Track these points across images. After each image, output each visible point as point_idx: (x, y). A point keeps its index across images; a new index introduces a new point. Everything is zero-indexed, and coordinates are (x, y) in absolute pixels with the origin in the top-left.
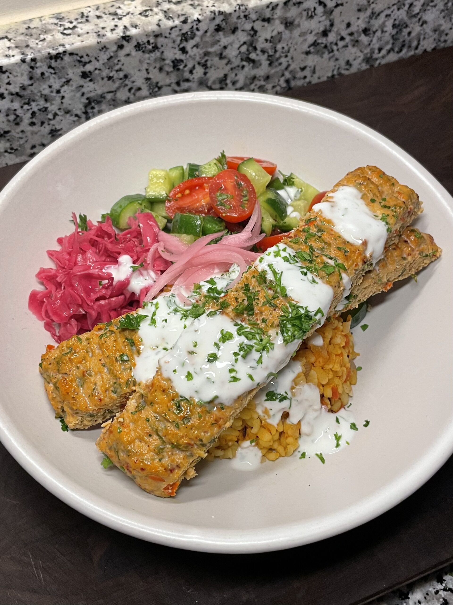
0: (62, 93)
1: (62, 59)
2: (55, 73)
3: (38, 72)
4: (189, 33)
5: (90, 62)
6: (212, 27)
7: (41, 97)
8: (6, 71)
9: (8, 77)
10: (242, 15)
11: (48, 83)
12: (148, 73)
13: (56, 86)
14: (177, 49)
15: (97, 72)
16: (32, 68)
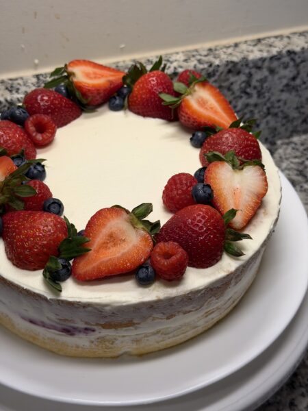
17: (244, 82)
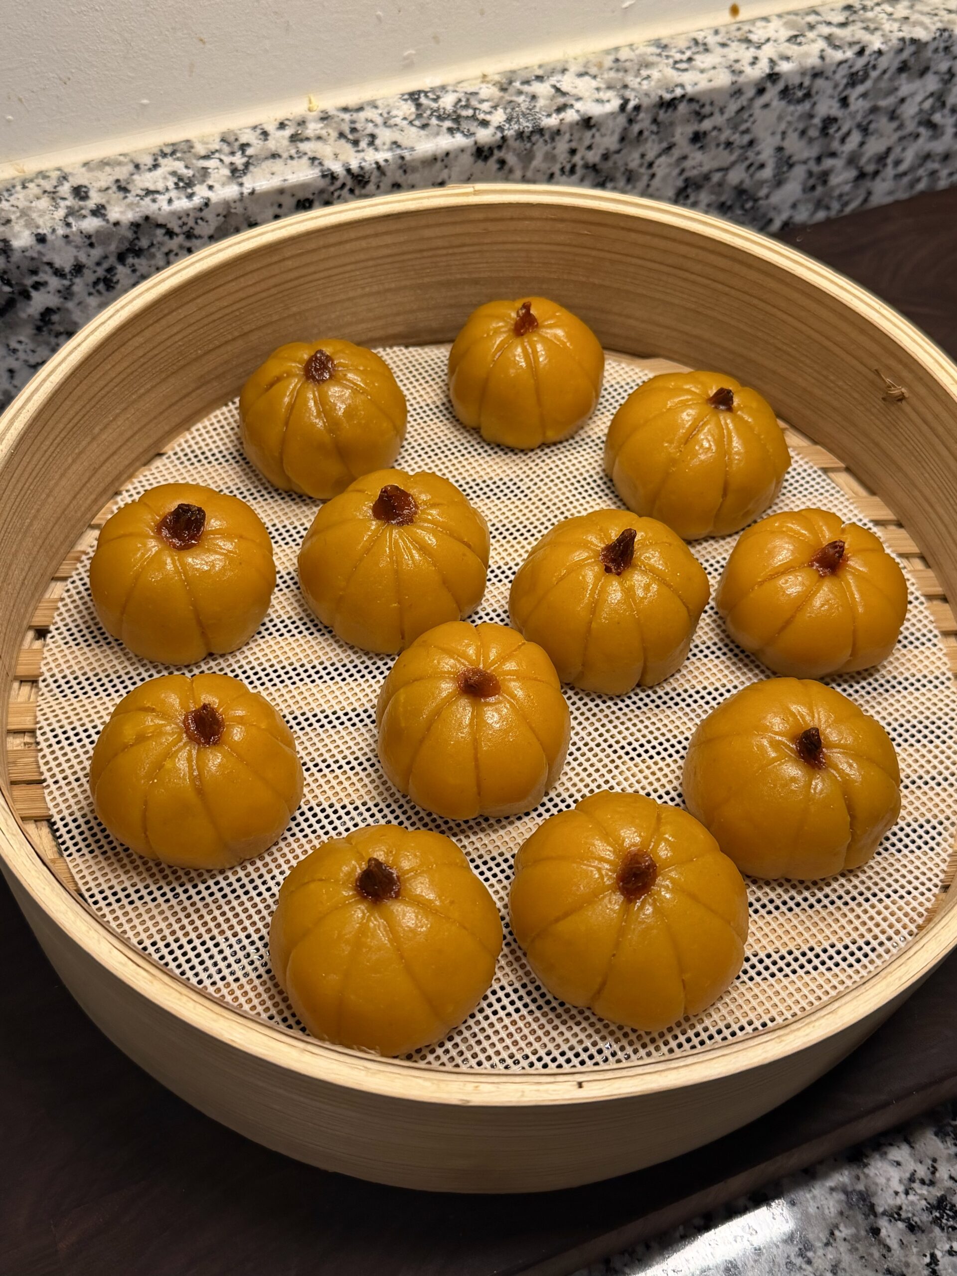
0: (655, 169)
1: (675, 108)
2: (657, 133)
3: (636, 128)
4: (861, 73)
5: (712, 114)
6: (896, 64)
7: (624, 174)
8: (594, 126)
9: (593, 136)
10: (942, 45)
11: (641, 150)
12: (783, 139)
13: (650, 156)
14: (836, 99)
15: (714, 133)
16: (631, 121)
17: (932, 95)
